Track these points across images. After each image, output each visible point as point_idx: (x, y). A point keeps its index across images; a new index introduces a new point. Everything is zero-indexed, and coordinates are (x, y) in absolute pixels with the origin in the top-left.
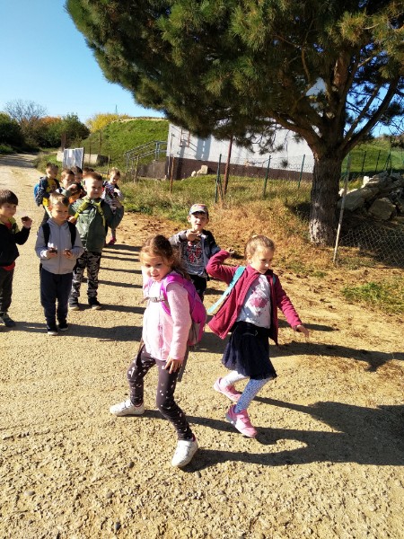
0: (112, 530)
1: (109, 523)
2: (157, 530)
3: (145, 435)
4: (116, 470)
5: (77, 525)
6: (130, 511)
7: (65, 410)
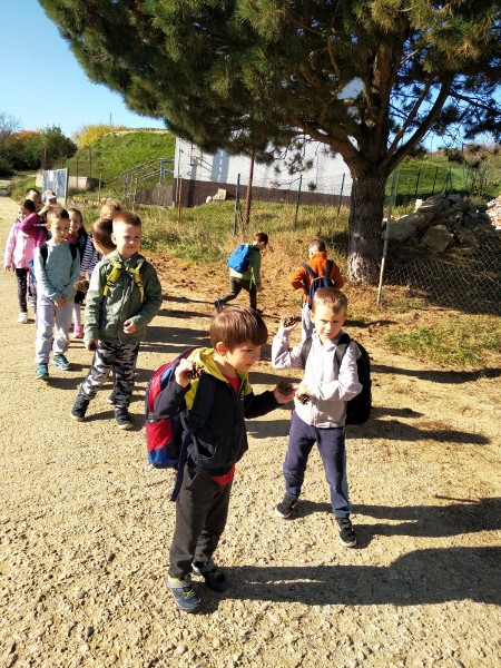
0: (83, 636)
1: (79, 628)
2: (139, 634)
3: (131, 519)
4: (91, 565)
5: (39, 632)
6: (107, 613)
7: (31, 494)
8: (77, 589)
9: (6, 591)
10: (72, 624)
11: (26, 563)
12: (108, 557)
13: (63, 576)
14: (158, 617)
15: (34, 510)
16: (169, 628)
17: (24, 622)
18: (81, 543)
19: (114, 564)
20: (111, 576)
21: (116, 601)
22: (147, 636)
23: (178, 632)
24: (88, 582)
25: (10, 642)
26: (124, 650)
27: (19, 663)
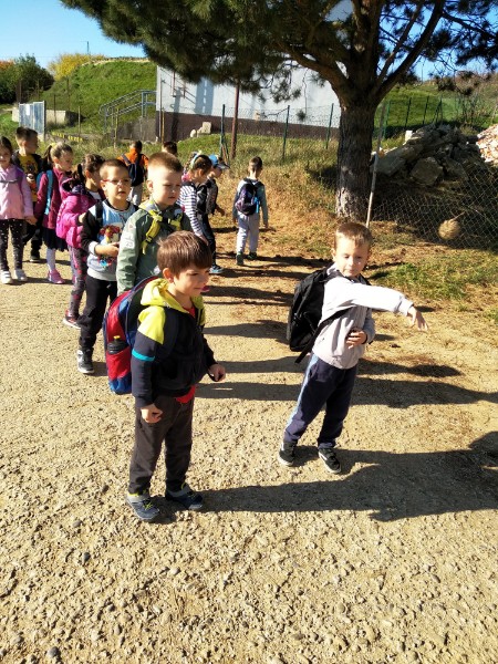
0: (80, 561)
1: (76, 554)
2: (134, 557)
3: (122, 453)
4: (85, 496)
5: (37, 559)
6: (102, 539)
7: (22, 431)
8: (72, 518)
9: (3, 522)
10: (69, 550)
11: (21, 497)
12: (101, 489)
13: (58, 507)
14: (151, 542)
15: (27, 446)
16: (162, 552)
17: (22, 550)
18: (75, 476)
19: (108, 495)
20: (105, 506)
21: (111, 529)
22: (141, 560)
23: (170, 555)
24: (83, 512)
25: (9, 568)
26: (120, 573)
27: (19, 587)
